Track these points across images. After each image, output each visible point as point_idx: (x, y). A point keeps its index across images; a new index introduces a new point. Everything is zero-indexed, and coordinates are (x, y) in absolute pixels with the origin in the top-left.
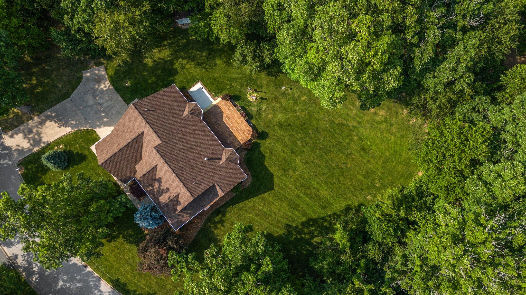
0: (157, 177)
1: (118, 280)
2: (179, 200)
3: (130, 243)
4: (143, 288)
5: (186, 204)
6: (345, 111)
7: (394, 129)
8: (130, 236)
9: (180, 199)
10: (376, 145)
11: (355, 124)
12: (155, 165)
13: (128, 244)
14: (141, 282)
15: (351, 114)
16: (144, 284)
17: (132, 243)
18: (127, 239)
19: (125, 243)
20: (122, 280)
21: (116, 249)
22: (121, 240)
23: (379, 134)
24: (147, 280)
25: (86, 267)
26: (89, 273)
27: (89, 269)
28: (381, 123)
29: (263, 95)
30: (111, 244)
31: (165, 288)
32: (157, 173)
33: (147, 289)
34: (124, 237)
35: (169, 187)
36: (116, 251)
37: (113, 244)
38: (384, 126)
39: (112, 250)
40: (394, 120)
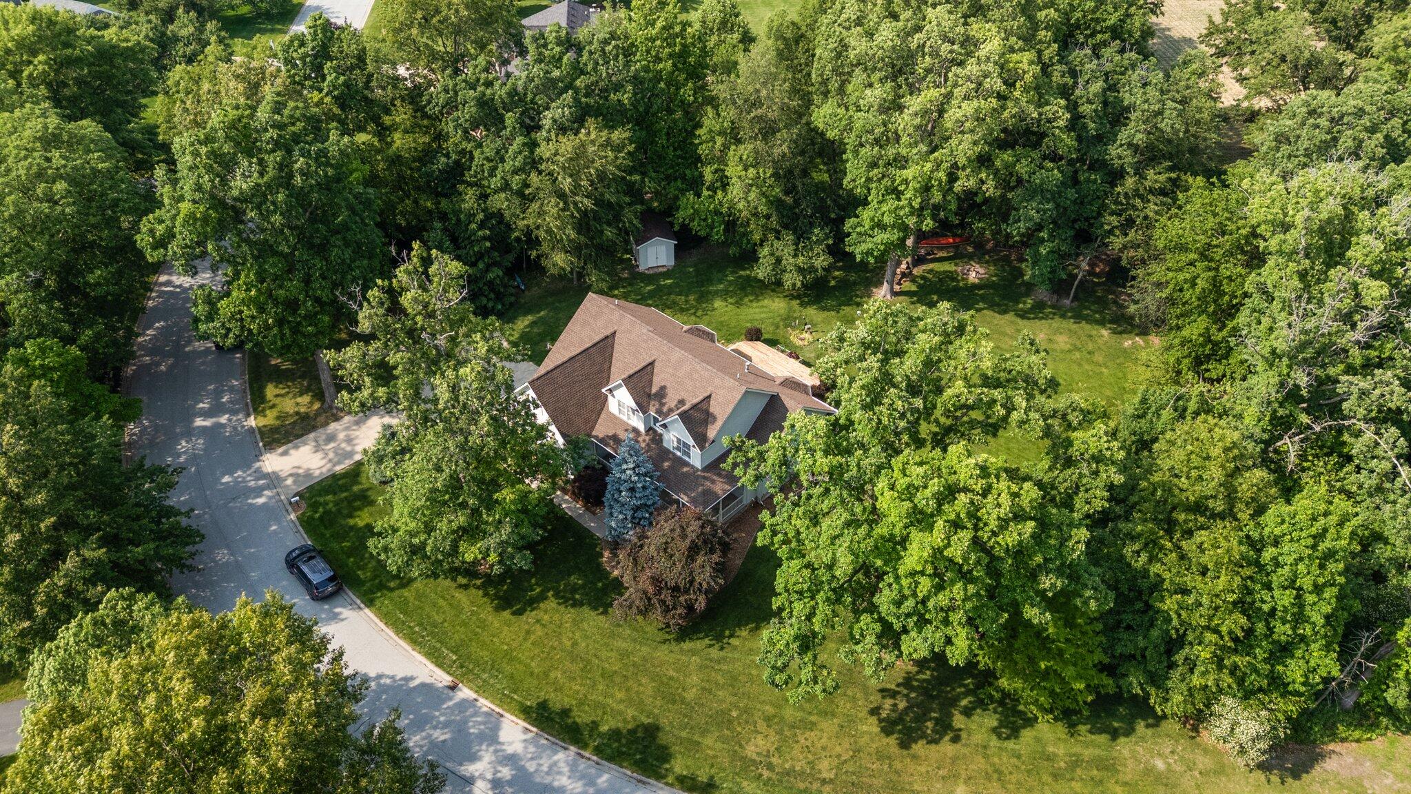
0: (654, 390)
1: (543, 705)
2: (711, 410)
3: (573, 606)
4: (620, 713)
5: (729, 410)
7: (1099, 358)
8: (574, 590)
9: (714, 408)
12: (650, 360)
13: (572, 610)
14: (612, 696)
16: (622, 701)
17: (582, 605)
18: (568, 599)
19: (562, 608)
20: (558, 701)
21: (538, 627)
22: (551, 603)
24: (628, 690)
25: (453, 688)
26: (465, 704)
27: (465, 693)
28: (1069, 351)
29: (821, 335)
30: (524, 618)
31: (683, 701)
32: (655, 379)
33: (631, 712)
34: (556, 596)
35: (684, 395)
36: (539, 631)
37: (530, 616)
38: (1078, 355)
39: (528, 632)
40: (1090, 346)
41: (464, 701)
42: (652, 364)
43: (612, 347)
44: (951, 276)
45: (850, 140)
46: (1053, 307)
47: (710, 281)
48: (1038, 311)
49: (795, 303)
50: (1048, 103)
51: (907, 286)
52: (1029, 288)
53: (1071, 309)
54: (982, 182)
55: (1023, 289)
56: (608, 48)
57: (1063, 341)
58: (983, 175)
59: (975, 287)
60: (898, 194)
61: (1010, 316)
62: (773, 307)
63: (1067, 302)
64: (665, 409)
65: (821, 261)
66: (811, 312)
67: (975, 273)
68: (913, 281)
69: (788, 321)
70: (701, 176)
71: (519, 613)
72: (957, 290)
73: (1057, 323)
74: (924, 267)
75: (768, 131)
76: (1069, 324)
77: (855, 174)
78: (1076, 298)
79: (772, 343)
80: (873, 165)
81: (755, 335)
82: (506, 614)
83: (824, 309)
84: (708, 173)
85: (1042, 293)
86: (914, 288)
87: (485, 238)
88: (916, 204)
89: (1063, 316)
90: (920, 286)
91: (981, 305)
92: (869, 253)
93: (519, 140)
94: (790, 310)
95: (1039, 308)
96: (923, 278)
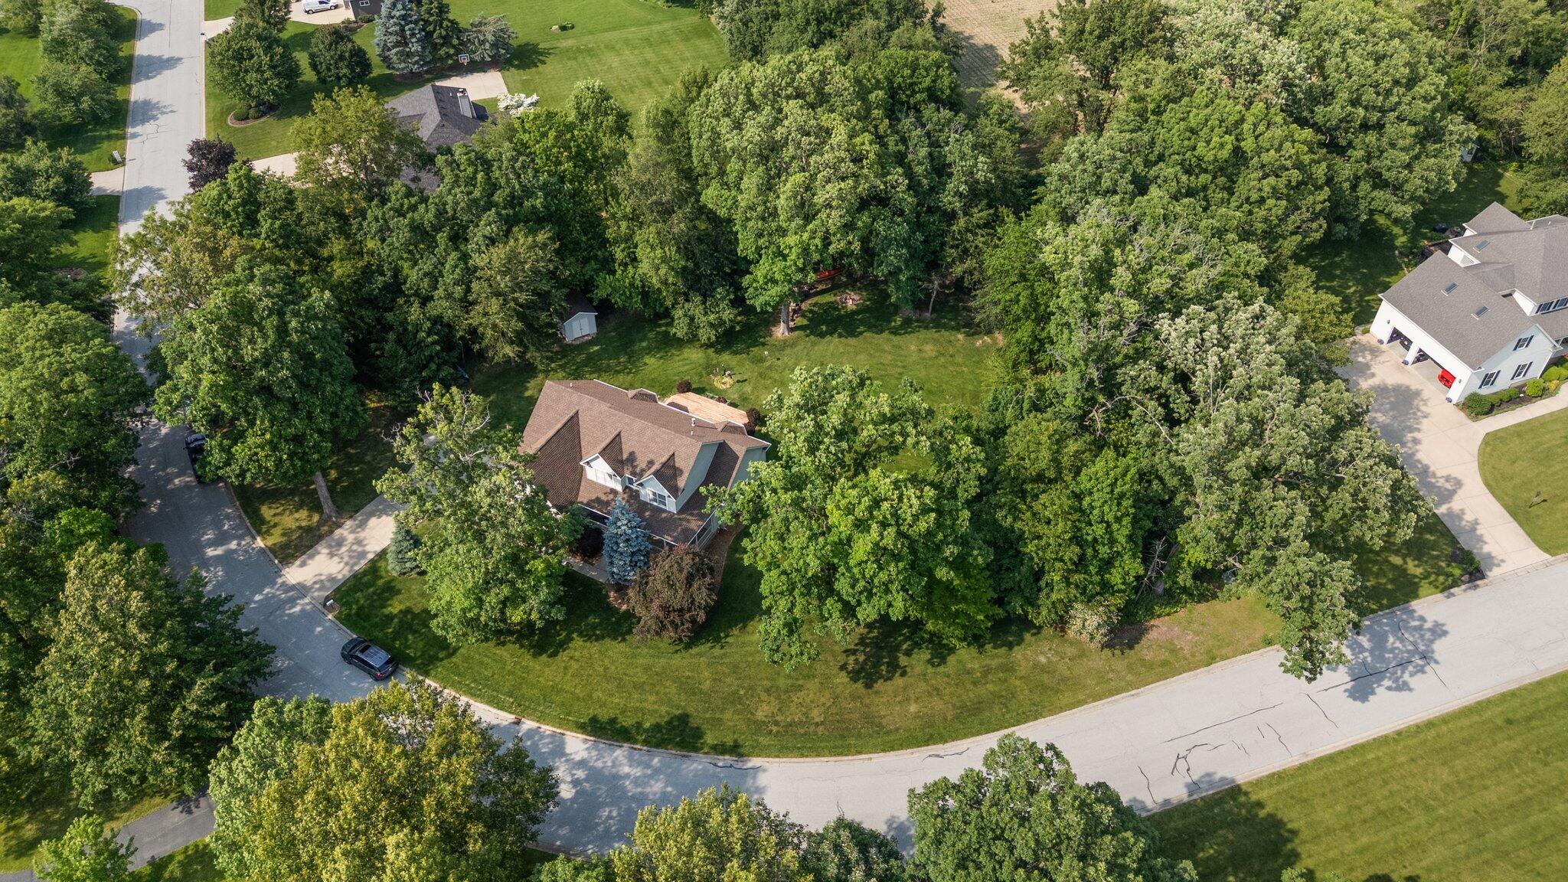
0: (625, 456)
1: (594, 720)
2: (677, 466)
3: (597, 640)
4: (656, 711)
5: (692, 463)
6: (875, 361)
7: (959, 359)
8: (594, 627)
9: (679, 463)
10: (947, 383)
11: (900, 370)
12: (616, 432)
14: (646, 701)
15: (886, 362)
16: (655, 703)
17: (603, 637)
18: (590, 636)
19: (588, 644)
20: (604, 715)
21: (573, 662)
22: (578, 642)
23: (942, 370)
24: (657, 693)
25: (518, 723)
26: (531, 733)
27: (528, 724)
28: (936, 357)
29: (739, 377)
30: (559, 657)
31: (701, 692)
32: (624, 448)
33: (664, 709)
34: (581, 635)
35: (651, 456)
36: (575, 666)
37: (563, 656)
38: (942, 360)
39: (566, 668)
40: (951, 350)
41: (530, 730)
42: (619, 435)
43: (578, 424)
44: (832, 306)
45: (738, 217)
46: (918, 321)
47: (632, 342)
48: (907, 326)
49: (711, 351)
50: (889, 173)
51: (800, 321)
52: (896, 308)
53: (932, 321)
54: (850, 243)
55: (892, 309)
56: (518, 165)
57: (930, 349)
58: (850, 238)
59: (854, 313)
60: (785, 257)
61: (886, 335)
62: (694, 355)
63: (928, 315)
64: (638, 470)
65: (728, 314)
66: (726, 357)
67: (852, 301)
68: (803, 316)
69: (710, 369)
70: (612, 255)
71: (554, 655)
72: (840, 318)
73: (923, 334)
74: (810, 301)
75: (666, 212)
76: (932, 334)
77: (746, 245)
78: (934, 310)
79: (700, 391)
80: (760, 235)
81: (685, 388)
82: (544, 658)
83: (736, 353)
84: (619, 254)
85: (908, 311)
86: (805, 322)
87: (435, 343)
88: (800, 263)
89: (927, 328)
90: (810, 320)
91: (862, 329)
92: (767, 303)
93: (454, 256)
94: (708, 358)
95: (907, 323)
96: (811, 311)
